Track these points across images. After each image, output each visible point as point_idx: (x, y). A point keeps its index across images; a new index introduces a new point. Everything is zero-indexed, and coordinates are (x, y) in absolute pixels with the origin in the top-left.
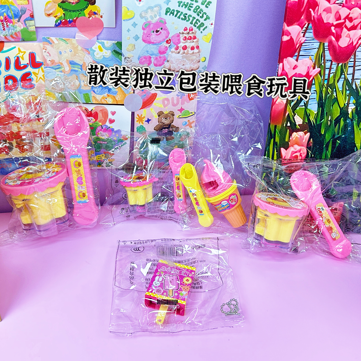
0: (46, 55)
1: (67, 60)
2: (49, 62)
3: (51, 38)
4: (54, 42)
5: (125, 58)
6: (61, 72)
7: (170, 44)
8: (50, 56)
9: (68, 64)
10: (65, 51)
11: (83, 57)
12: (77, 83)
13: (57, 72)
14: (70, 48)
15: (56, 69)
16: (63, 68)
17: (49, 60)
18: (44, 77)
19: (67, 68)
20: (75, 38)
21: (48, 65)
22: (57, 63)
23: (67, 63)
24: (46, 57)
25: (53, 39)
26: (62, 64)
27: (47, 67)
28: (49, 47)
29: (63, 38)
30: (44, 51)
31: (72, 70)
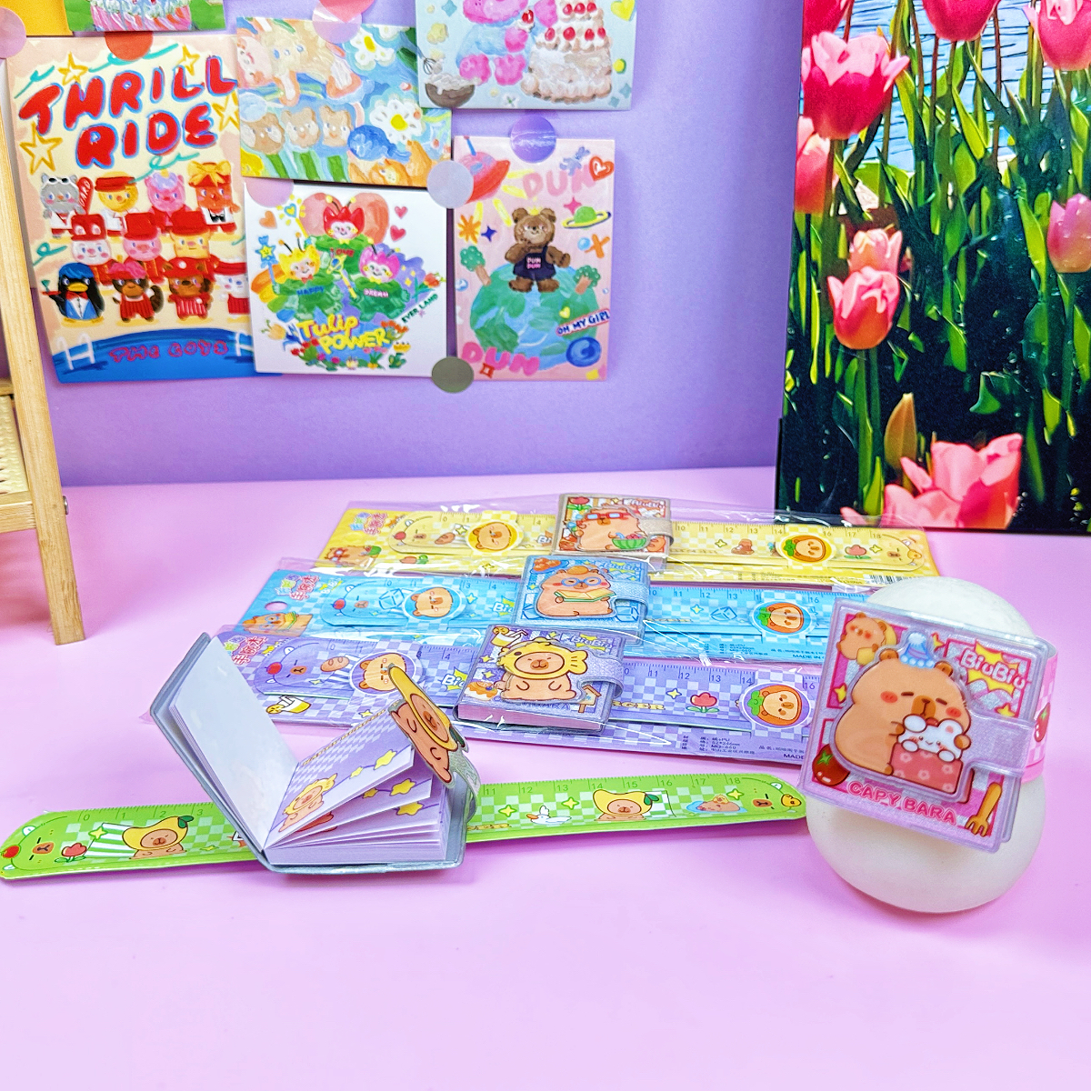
0: (245, 61)
1: (291, 72)
2: (249, 78)
3: (258, 19)
4: (261, 29)
5: (425, 62)
6: (278, 101)
7: (532, 25)
8: (253, 61)
9: (294, 83)
10: (288, 51)
11: (327, 64)
12: (314, 129)
13: (267, 103)
14: (298, 43)
15: (264, 95)
16: (282, 93)
17: (252, 74)
18: (238, 118)
19: (290, 91)
20: (311, 18)
21: (246, 84)
22: (270, 80)
23: (291, 79)
24: (243, 65)
25: (261, 20)
26: (279, 81)
27: (245, 91)
28: (250, 41)
29: (284, 20)
30: (239, 50)
31: (302, 97)
